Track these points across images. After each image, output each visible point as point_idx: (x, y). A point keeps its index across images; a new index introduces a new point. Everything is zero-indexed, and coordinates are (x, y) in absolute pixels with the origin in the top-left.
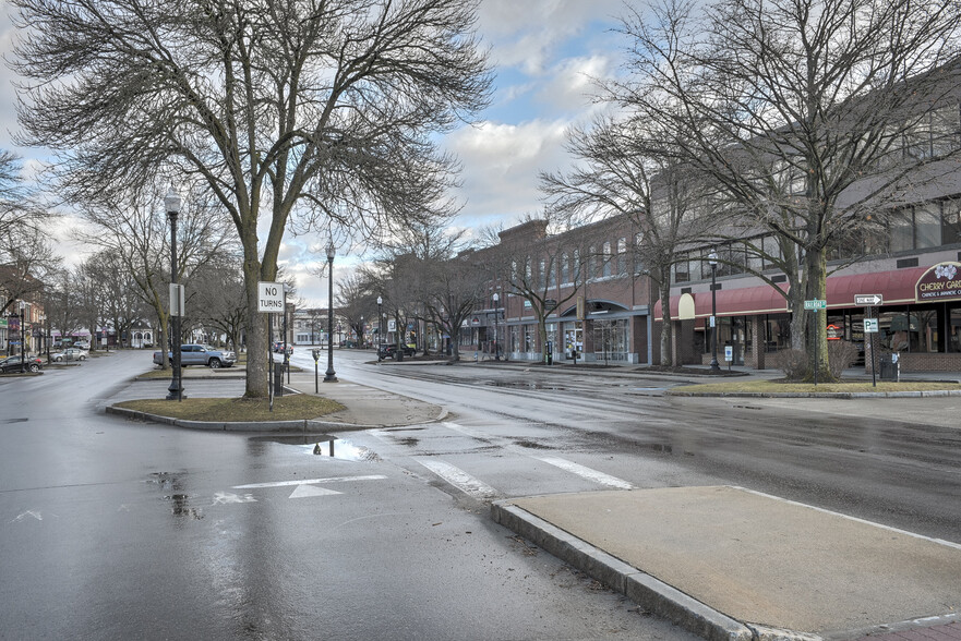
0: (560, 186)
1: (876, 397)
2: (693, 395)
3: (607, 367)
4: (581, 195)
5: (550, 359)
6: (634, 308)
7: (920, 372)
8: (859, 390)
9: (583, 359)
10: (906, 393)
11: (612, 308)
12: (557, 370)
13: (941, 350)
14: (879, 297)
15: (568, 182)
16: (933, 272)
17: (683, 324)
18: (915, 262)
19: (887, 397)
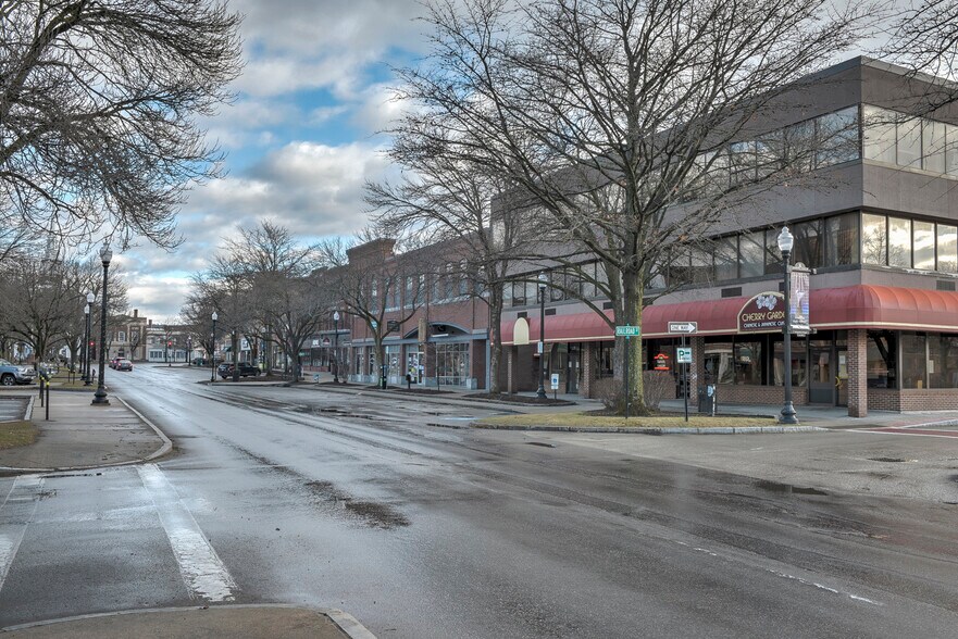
0: (388, 198)
1: (688, 433)
2: (498, 428)
3: (439, 392)
4: (409, 209)
5: (384, 383)
6: (474, 332)
7: (742, 405)
8: (671, 425)
9: (423, 384)
10: (718, 429)
11: (454, 331)
12: (388, 395)
13: (764, 383)
14: (694, 325)
15: (396, 194)
16: (754, 302)
17: (519, 350)
18: (738, 292)
19: (699, 433)
